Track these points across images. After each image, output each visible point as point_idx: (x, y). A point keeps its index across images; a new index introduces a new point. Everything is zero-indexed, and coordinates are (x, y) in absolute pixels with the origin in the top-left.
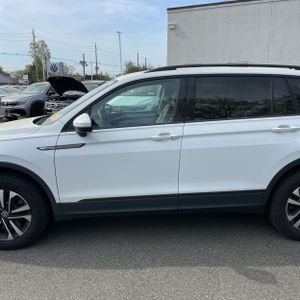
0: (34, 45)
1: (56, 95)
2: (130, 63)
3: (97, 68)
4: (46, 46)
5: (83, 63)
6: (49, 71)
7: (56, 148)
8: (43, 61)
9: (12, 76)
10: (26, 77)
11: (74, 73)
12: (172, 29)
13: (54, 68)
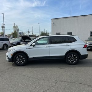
0: (15, 27)
1: (23, 41)
2: (42, 32)
3: (32, 33)
4: (18, 27)
5: (29, 32)
6: (19, 34)
7: (29, 48)
8: (17, 31)
9: (8, 36)
10: (12, 36)
11: (26, 35)
12: (53, 24)
13: (20, 33)
